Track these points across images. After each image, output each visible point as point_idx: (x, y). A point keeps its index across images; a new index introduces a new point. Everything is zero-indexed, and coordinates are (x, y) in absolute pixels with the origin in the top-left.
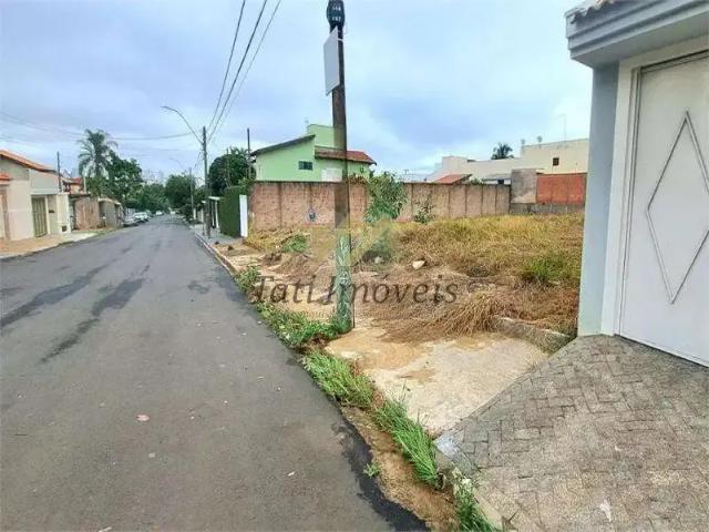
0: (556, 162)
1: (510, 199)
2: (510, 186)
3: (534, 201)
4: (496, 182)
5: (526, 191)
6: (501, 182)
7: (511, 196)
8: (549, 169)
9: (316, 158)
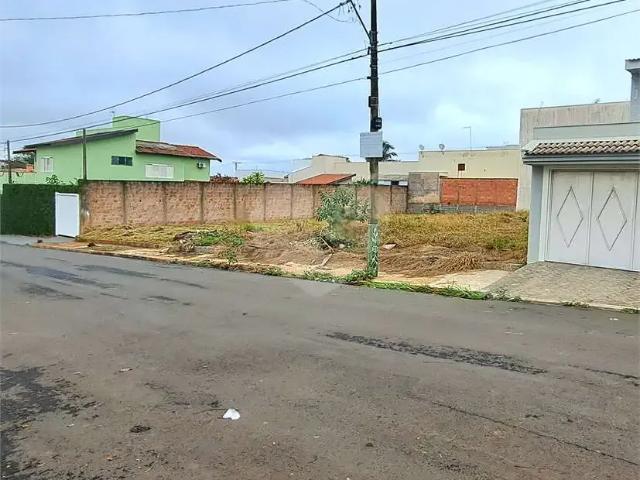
0: (461, 167)
1: (408, 198)
2: (407, 187)
3: (438, 201)
4: (389, 183)
5: (427, 192)
6: (395, 183)
7: (408, 196)
8: (454, 173)
9: (137, 152)
